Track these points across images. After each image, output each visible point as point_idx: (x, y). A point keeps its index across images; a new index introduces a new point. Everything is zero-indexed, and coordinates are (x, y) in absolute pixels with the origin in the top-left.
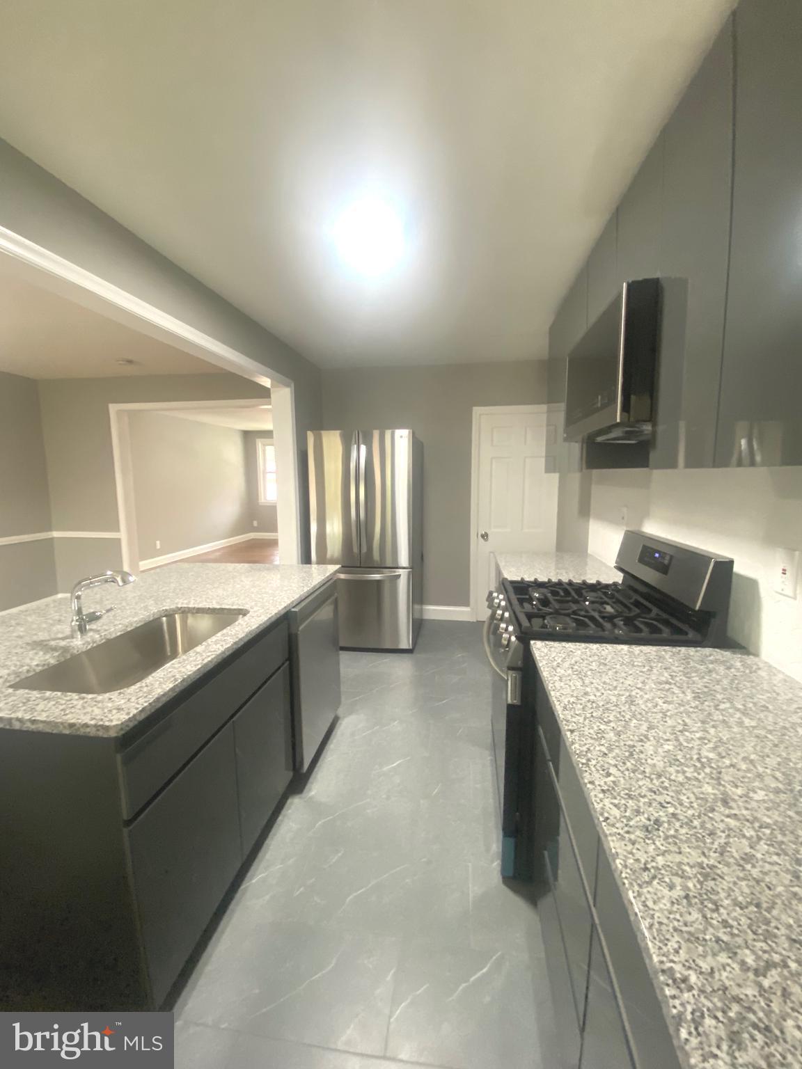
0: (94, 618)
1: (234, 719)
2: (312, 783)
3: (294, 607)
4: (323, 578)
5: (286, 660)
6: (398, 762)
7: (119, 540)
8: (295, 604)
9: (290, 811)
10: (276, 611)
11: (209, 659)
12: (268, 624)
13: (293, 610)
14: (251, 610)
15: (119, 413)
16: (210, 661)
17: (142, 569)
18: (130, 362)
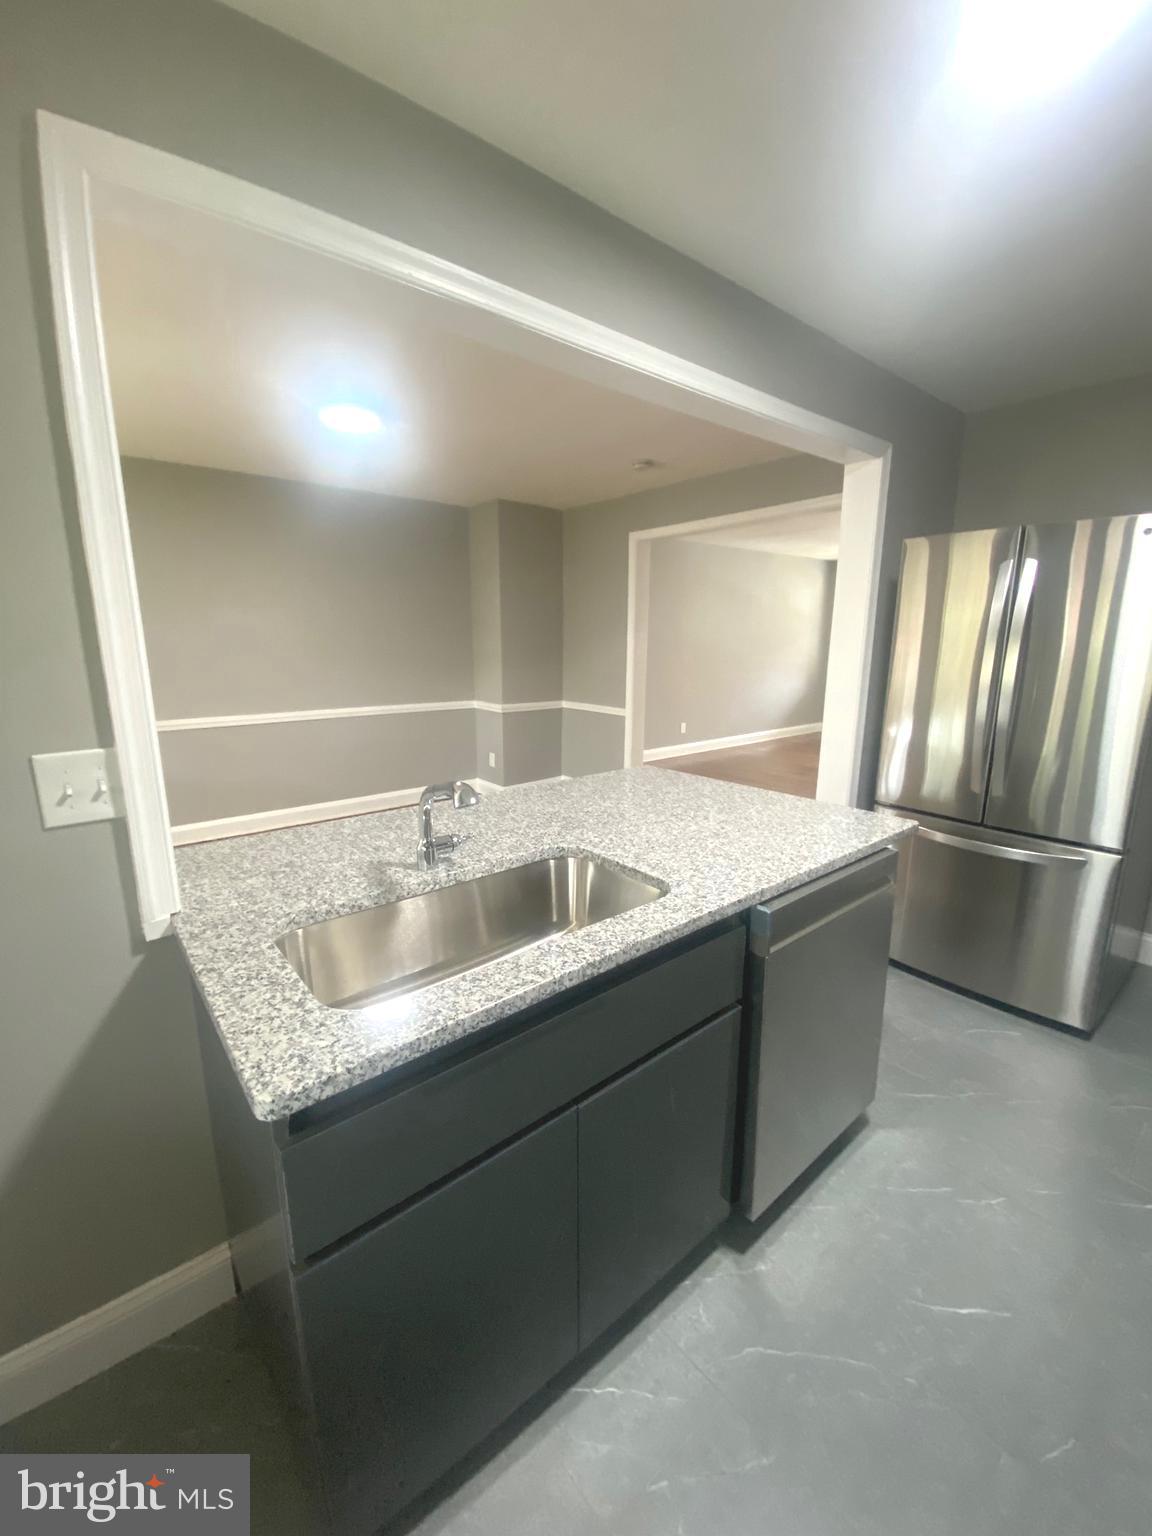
0: (447, 844)
1: (582, 1105)
2: (769, 1244)
3: (762, 904)
4: (861, 846)
5: (739, 1002)
6: (973, 1311)
7: (622, 719)
8: (768, 896)
9: (709, 1280)
10: (713, 908)
11: (520, 991)
12: (687, 932)
13: (761, 908)
14: (674, 890)
15: (640, 543)
16: (522, 998)
17: (645, 761)
18: (649, 463)
